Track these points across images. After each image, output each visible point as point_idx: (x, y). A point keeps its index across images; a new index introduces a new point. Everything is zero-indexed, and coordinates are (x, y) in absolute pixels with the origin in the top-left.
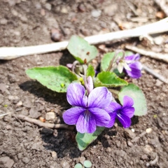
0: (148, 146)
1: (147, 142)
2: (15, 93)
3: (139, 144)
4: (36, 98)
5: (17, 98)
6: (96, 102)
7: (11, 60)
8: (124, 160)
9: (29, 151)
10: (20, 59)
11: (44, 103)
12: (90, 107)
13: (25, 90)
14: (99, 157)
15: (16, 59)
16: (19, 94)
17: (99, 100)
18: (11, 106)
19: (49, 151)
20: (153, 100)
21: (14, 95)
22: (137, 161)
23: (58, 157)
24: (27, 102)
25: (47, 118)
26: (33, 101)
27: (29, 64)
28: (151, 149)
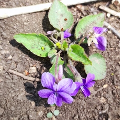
0: (103, 98)
1: (103, 95)
2: (6, 48)
3: (97, 96)
4: (23, 54)
5: (8, 52)
6: (63, 89)
7: (3, 20)
8: (84, 109)
9: (15, 101)
10: (10, 19)
11: (28, 60)
12: (59, 92)
13: (14, 46)
14: (66, 107)
15: (7, 19)
16: (10, 49)
17: (66, 88)
18: (3, 59)
19: (30, 101)
20: (114, 59)
21: (6, 50)
22: (93, 110)
23: (36, 106)
24: (16, 57)
25: (30, 72)
26: (20, 56)
27: (18, 24)
28: (105, 101)
